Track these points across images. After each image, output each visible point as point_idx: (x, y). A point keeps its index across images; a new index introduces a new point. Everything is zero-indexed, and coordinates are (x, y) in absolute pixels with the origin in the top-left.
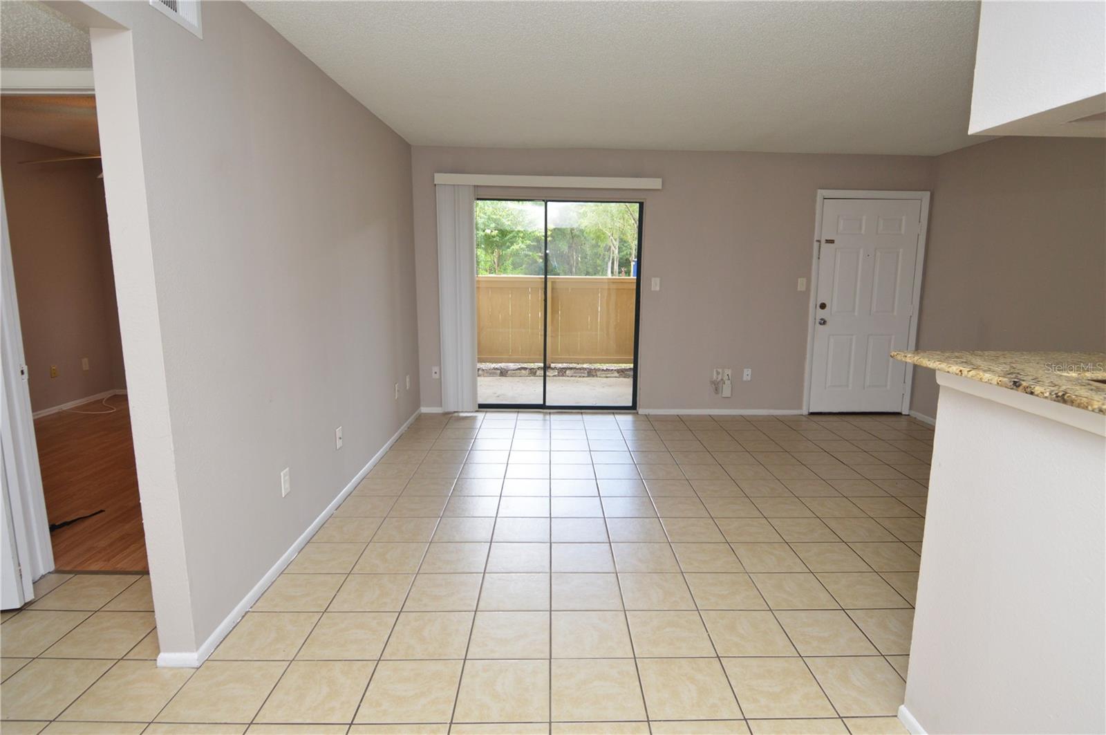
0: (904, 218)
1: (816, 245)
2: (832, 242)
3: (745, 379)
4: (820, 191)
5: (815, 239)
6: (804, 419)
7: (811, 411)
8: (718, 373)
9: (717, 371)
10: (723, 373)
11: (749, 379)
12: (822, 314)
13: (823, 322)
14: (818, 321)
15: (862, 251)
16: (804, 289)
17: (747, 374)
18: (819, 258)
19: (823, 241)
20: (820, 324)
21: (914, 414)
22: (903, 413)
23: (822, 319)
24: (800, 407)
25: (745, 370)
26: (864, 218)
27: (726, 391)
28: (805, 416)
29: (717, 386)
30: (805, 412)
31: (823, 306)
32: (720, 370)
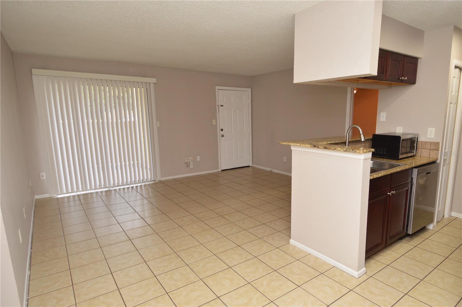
0: (244, 97)
1: (217, 107)
2: (222, 106)
3: (197, 160)
4: (217, 87)
5: (217, 105)
6: (220, 173)
7: (222, 169)
8: (187, 159)
9: (187, 158)
10: (189, 159)
11: (199, 160)
12: (222, 133)
13: (223, 136)
14: (221, 135)
15: (232, 109)
16: (215, 124)
17: (198, 158)
18: (219, 112)
19: (220, 106)
20: (222, 136)
21: (254, 166)
22: (250, 166)
23: (222, 135)
24: (218, 168)
25: (198, 157)
26: (232, 97)
27: (192, 166)
28: (220, 171)
29: (187, 165)
30: (220, 170)
31: (222, 130)
32: (188, 158)
